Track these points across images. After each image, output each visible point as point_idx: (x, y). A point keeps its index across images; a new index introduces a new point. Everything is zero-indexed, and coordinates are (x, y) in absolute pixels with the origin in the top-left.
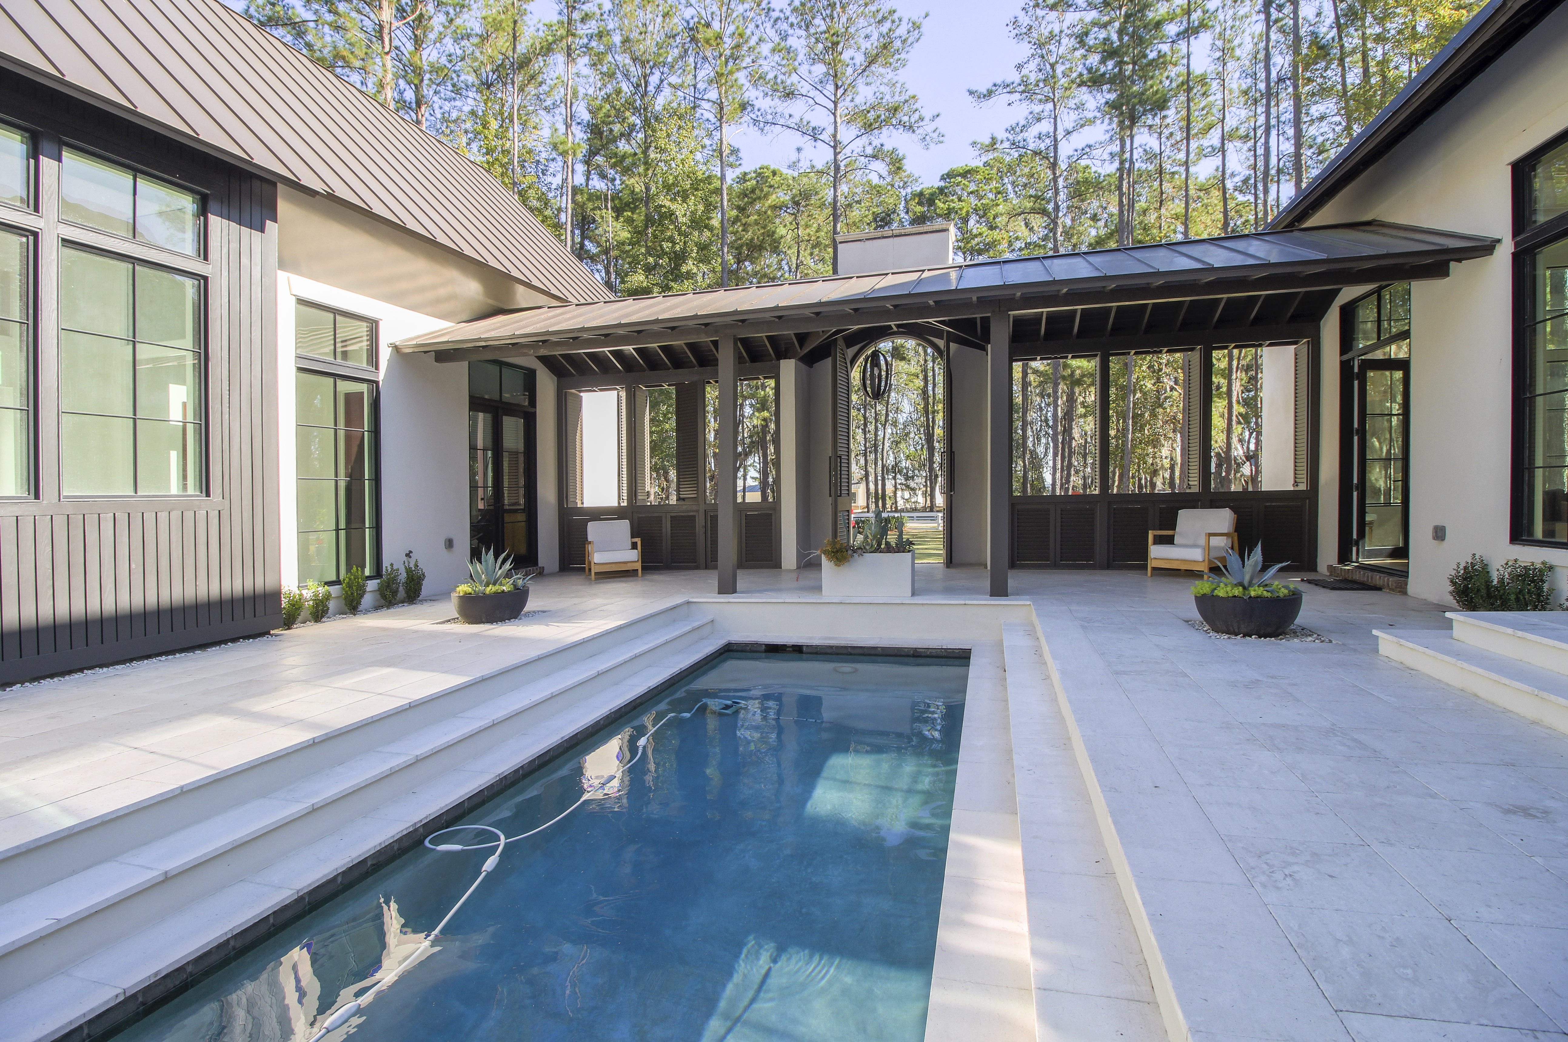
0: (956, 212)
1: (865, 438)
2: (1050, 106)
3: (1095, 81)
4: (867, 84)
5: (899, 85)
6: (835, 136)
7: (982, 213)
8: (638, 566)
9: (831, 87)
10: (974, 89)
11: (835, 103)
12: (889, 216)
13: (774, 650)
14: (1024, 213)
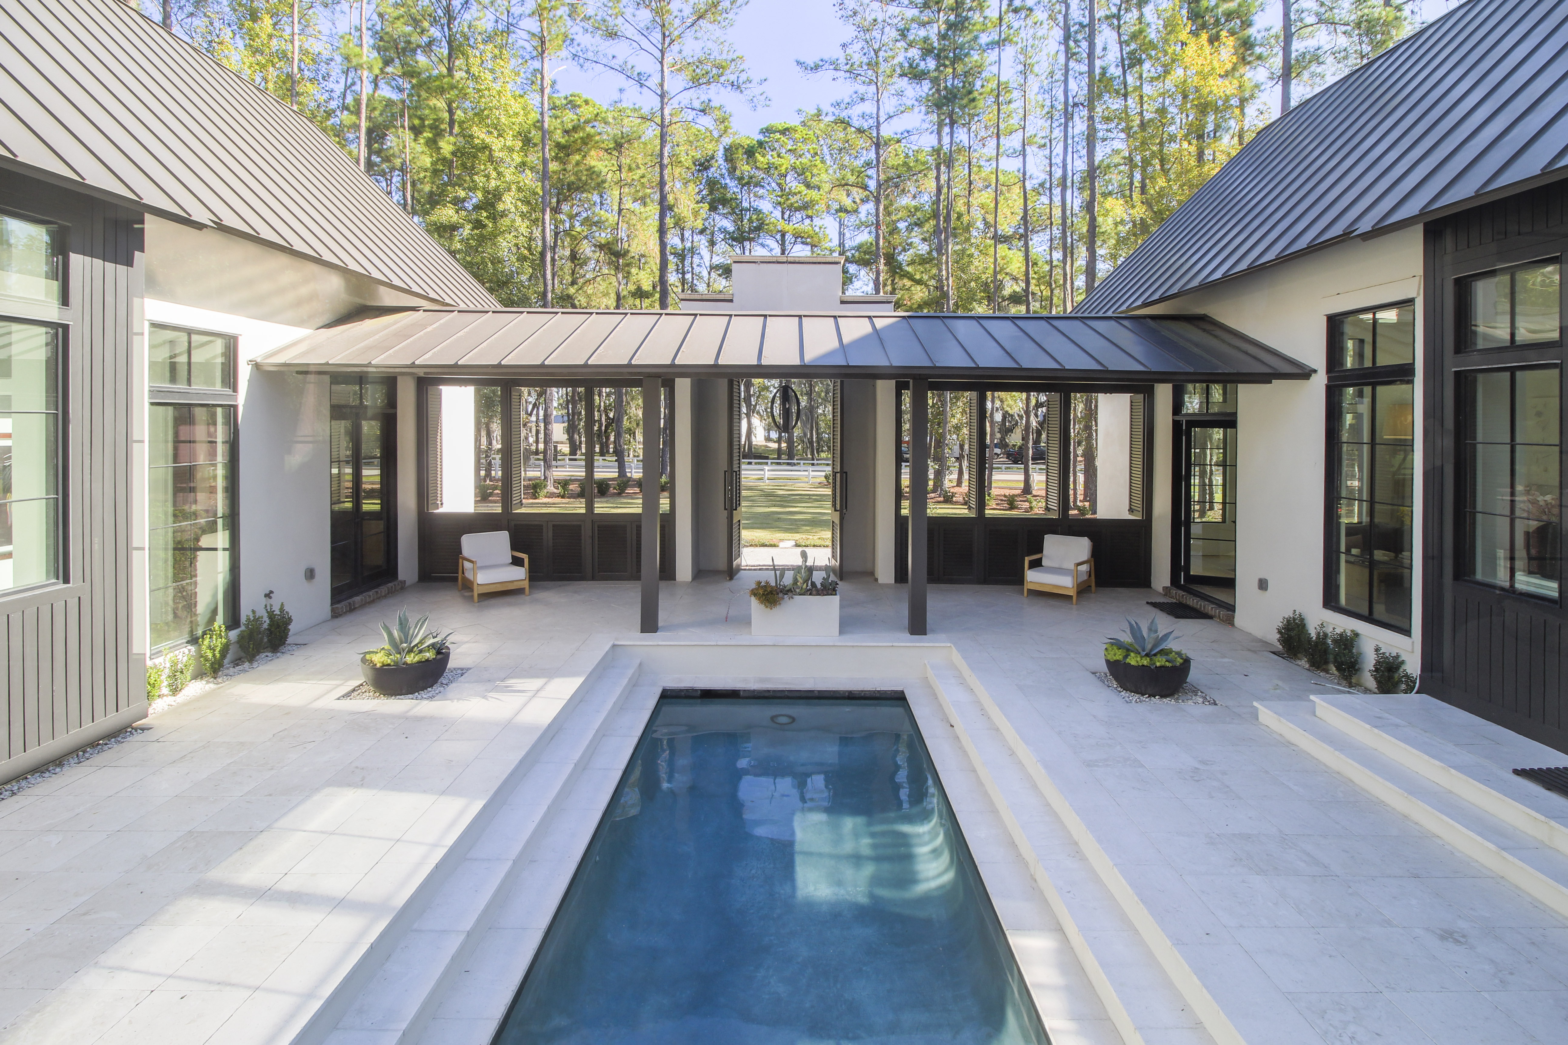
0: (776, 168)
2: (873, 88)
3: (915, 75)
4: (696, 38)
5: (727, 44)
6: (662, 85)
7: (801, 173)
8: (526, 584)
9: (657, 36)
10: (802, 61)
11: (663, 53)
12: (708, 161)
13: (708, 695)
14: (847, 184)
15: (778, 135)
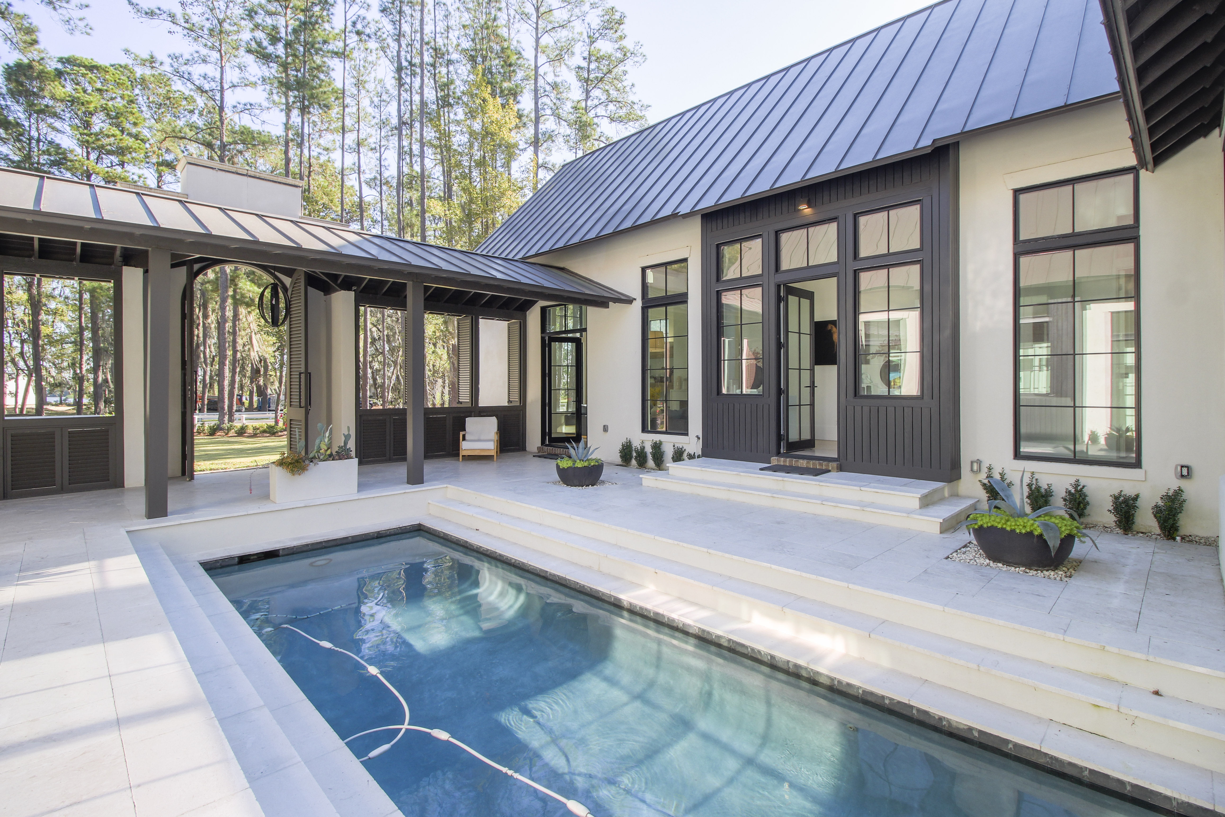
0: (81, 104)
2: (216, 54)
3: (263, 55)
7: (113, 116)
14: (185, 138)
15: (83, 70)
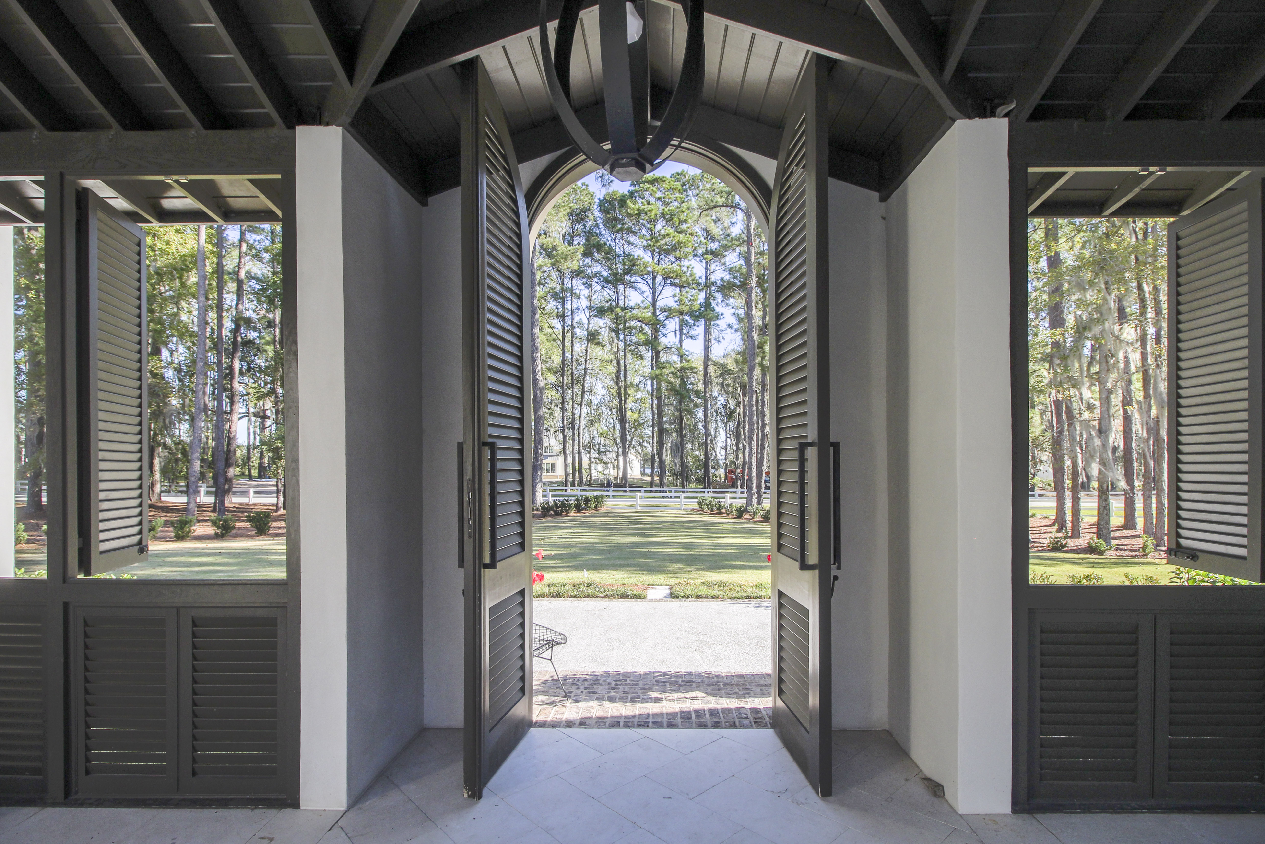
1: (563, 416)
